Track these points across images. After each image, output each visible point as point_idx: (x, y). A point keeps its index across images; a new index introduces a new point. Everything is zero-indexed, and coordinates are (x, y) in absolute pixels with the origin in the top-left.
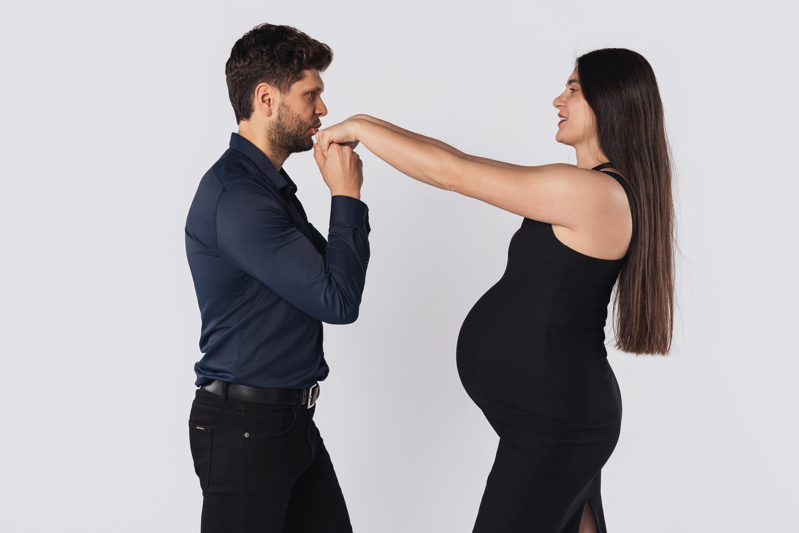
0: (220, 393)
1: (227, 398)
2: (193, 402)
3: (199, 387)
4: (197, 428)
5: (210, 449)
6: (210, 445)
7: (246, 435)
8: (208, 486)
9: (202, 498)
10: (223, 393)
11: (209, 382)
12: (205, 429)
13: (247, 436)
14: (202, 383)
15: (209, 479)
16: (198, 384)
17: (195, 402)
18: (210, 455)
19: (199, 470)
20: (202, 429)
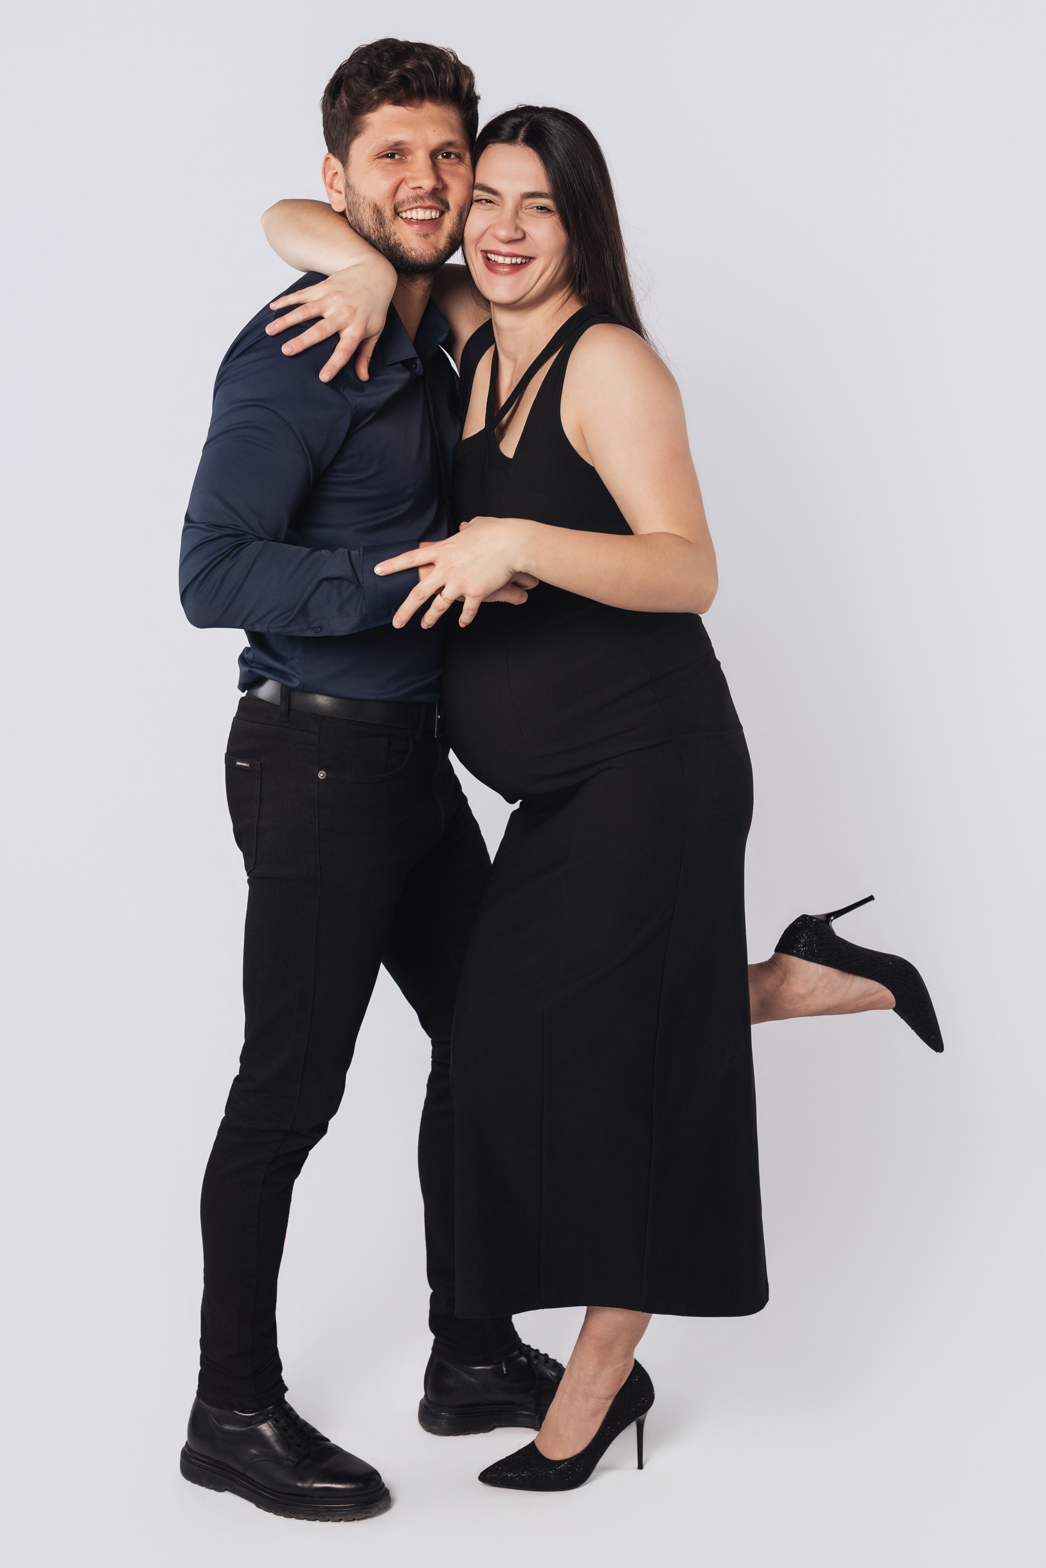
0: (278, 702)
1: (289, 710)
2: (232, 720)
3: (243, 692)
4: (238, 763)
5: (258, 800)
6: (259, 794)
7: (321, 775)
8: (254, 865)
9: (246, 888)
10: (281, 700)
11: (260, 681)
12: (250, 766)
13: (321, 777)
14: (249, 683)
15: (256, 853)
16: (242, 687)
17: (236, 719)
18: (258, 810)
19: (241, 838)
20: (246, 765)
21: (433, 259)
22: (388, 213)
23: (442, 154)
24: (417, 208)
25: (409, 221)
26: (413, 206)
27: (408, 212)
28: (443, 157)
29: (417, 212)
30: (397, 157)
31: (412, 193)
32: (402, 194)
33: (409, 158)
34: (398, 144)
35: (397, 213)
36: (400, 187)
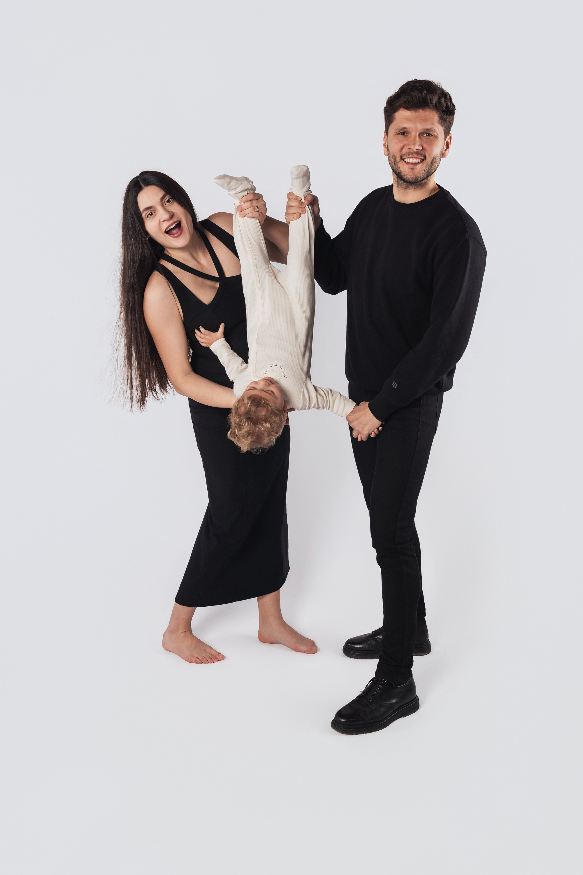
21: (413, 180)
22: (398, 159)
23: (427, 134)
24: (410, 157)
25: (407, 163)
26: (408, 157)
27: (406, 159)
28: (427, 135)
29: (410, 159)
30: (405, 134)
31: (408, 151)
32: (405, 151)
33: (409, 135)
34: (404, 128)
35: (402, 159)
36: (404, 148)
